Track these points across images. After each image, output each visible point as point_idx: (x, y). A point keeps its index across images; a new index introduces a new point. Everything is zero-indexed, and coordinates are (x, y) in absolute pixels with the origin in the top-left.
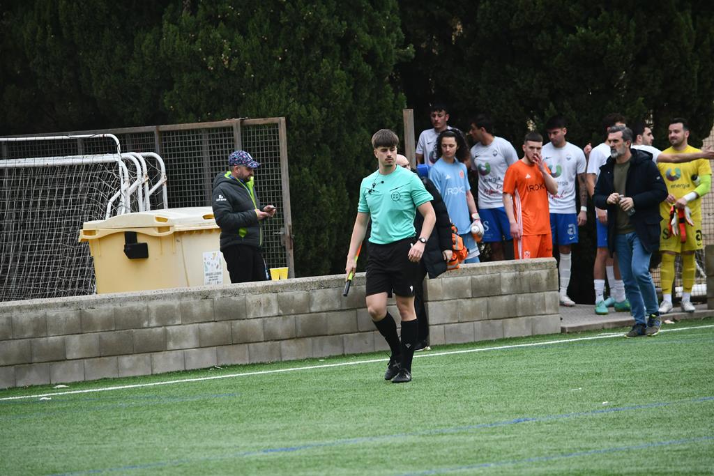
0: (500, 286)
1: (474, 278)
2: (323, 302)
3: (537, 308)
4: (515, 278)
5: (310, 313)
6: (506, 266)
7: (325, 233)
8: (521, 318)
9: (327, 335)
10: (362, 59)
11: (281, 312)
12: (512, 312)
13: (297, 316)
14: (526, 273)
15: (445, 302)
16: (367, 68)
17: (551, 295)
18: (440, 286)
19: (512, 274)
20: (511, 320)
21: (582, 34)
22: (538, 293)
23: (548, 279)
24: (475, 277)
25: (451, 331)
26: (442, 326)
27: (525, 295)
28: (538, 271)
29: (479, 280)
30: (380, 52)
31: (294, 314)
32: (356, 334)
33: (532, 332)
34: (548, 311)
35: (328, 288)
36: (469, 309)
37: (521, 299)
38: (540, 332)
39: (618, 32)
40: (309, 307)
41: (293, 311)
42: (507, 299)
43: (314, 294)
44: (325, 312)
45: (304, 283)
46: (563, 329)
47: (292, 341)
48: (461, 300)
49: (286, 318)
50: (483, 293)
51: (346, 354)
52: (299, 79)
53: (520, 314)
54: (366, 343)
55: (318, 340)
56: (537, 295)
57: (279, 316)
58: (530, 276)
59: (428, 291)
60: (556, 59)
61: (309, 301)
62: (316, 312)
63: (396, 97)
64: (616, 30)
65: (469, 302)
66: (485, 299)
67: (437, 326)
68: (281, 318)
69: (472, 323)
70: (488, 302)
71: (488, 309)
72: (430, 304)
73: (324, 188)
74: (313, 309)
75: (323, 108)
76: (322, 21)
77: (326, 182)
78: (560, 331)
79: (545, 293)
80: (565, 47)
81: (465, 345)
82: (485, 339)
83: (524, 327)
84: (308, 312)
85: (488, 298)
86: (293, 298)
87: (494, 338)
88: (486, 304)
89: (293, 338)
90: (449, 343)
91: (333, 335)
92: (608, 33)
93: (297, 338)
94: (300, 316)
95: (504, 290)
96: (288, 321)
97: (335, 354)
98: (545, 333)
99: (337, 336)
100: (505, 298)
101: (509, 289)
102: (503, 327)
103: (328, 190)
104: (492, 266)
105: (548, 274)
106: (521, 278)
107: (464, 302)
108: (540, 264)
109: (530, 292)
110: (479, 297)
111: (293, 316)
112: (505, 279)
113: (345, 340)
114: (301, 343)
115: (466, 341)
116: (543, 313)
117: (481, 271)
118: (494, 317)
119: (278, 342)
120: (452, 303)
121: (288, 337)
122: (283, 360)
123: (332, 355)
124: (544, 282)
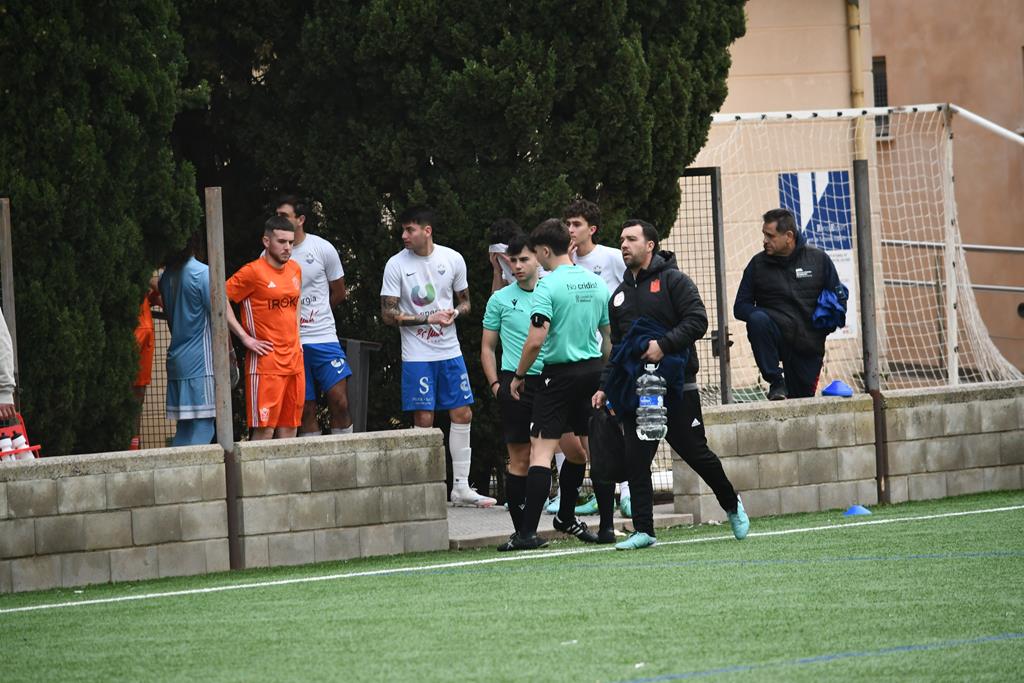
0: (354, 472)
1: (314, 460)
2: (79, 498)
3: (412, 509)
4: (378, 462)
5: (58, 515)
6: (366, 441)
7: (68, 385)
8: (387, 526)
9: (84, 551)
10: (123, 106)
11: (12, 513)
12: (373, 517)
13: (37, 520)
14: (396, 452)
15: (270, 498)
16: (132, 121)
17: (434, 489)
18: (261, 474)
19: (375, 454)
20: (371, 529)
21: (473, 70)
22: (414, 486)
23: (429, 462)
24: (316, 458)
25: (278, 545)
26: (264, 538)
27: (394, 487)
28: (415, 450)
29: (322, 463)
30: (153, 95)
31: (32, 517)
32: (130, 549)
33: (405, 549)
34: (429, 514)
35: (87, 474)
36: (307, 510)
37: (387, 494)
38: (417, 548)
39: (530, 68)
40: (58, 507)
41: (31, 512)
42: (367, 495)
43: (65, 485)
44: (83, 513)
45: (49, 467)
46: (452, 544)
47: (30, 560)
48: (294, 495)
49: (21, 524)
50: (328, 485)
51: (114, 581)
52: (26, 138)
53: (386, 518)
54: (146, 564)
55: (69, 558)
56: (412, 489)
57: (9, 519)
58: (402, 460)
59: (244, 481)
60: (430, 111)
61: (56, 495)
62: (68, 514)
63: (178, 168)
64: (526, 66)
65: (306, 499)
66: (331, 495)
67: (255, 538)
68: (12, 523)
69: (311, 533)
70: (336, 499)
71: (337, 511)
72: (246, 502)
73: (66, 313)
74: (63, 509)
75: (64, 185)
76: (62, 45)
77: (68, 304)
78: (447, 547)
79: (425, 485)
80: (444, 90)
81: (303, 569)
82: (331, 559)
83: (392, 539)
84: (55, 512)
85: (336, 493)
86: (32, 490)
87: (346, 558)
88: (332, 503)
89: (31, 556)
90: (275, 564)
91: (94, 550)
92: (514, 69)
93: (37, 555)
94: (42, 519)
95: (361, 481)
96: (23, 528)
97: (97, 582)
98: (426, 550)
99: (101, 552)
100: (363, 494)
101: (368, 478)
102: (359, 539)
103: (72, 317)
104: (343, 442)
105: (430, 454)
106: (388, 461)
107: (299, 500)
108: (417, 438)
109: (402, 484)
110: (322, 491)
111: (31, 521)
112: (364, 462)
113: (112, 557)
114: (44, 563)
115: (302, 562)
116: (422, 517)
117: (326, 449)
118: (347, 524)
119: (8, 562)
120: (280, 500)
121: (22, 554)
122: (15, 591)
123: (93, 582)
124: (423, 467)
